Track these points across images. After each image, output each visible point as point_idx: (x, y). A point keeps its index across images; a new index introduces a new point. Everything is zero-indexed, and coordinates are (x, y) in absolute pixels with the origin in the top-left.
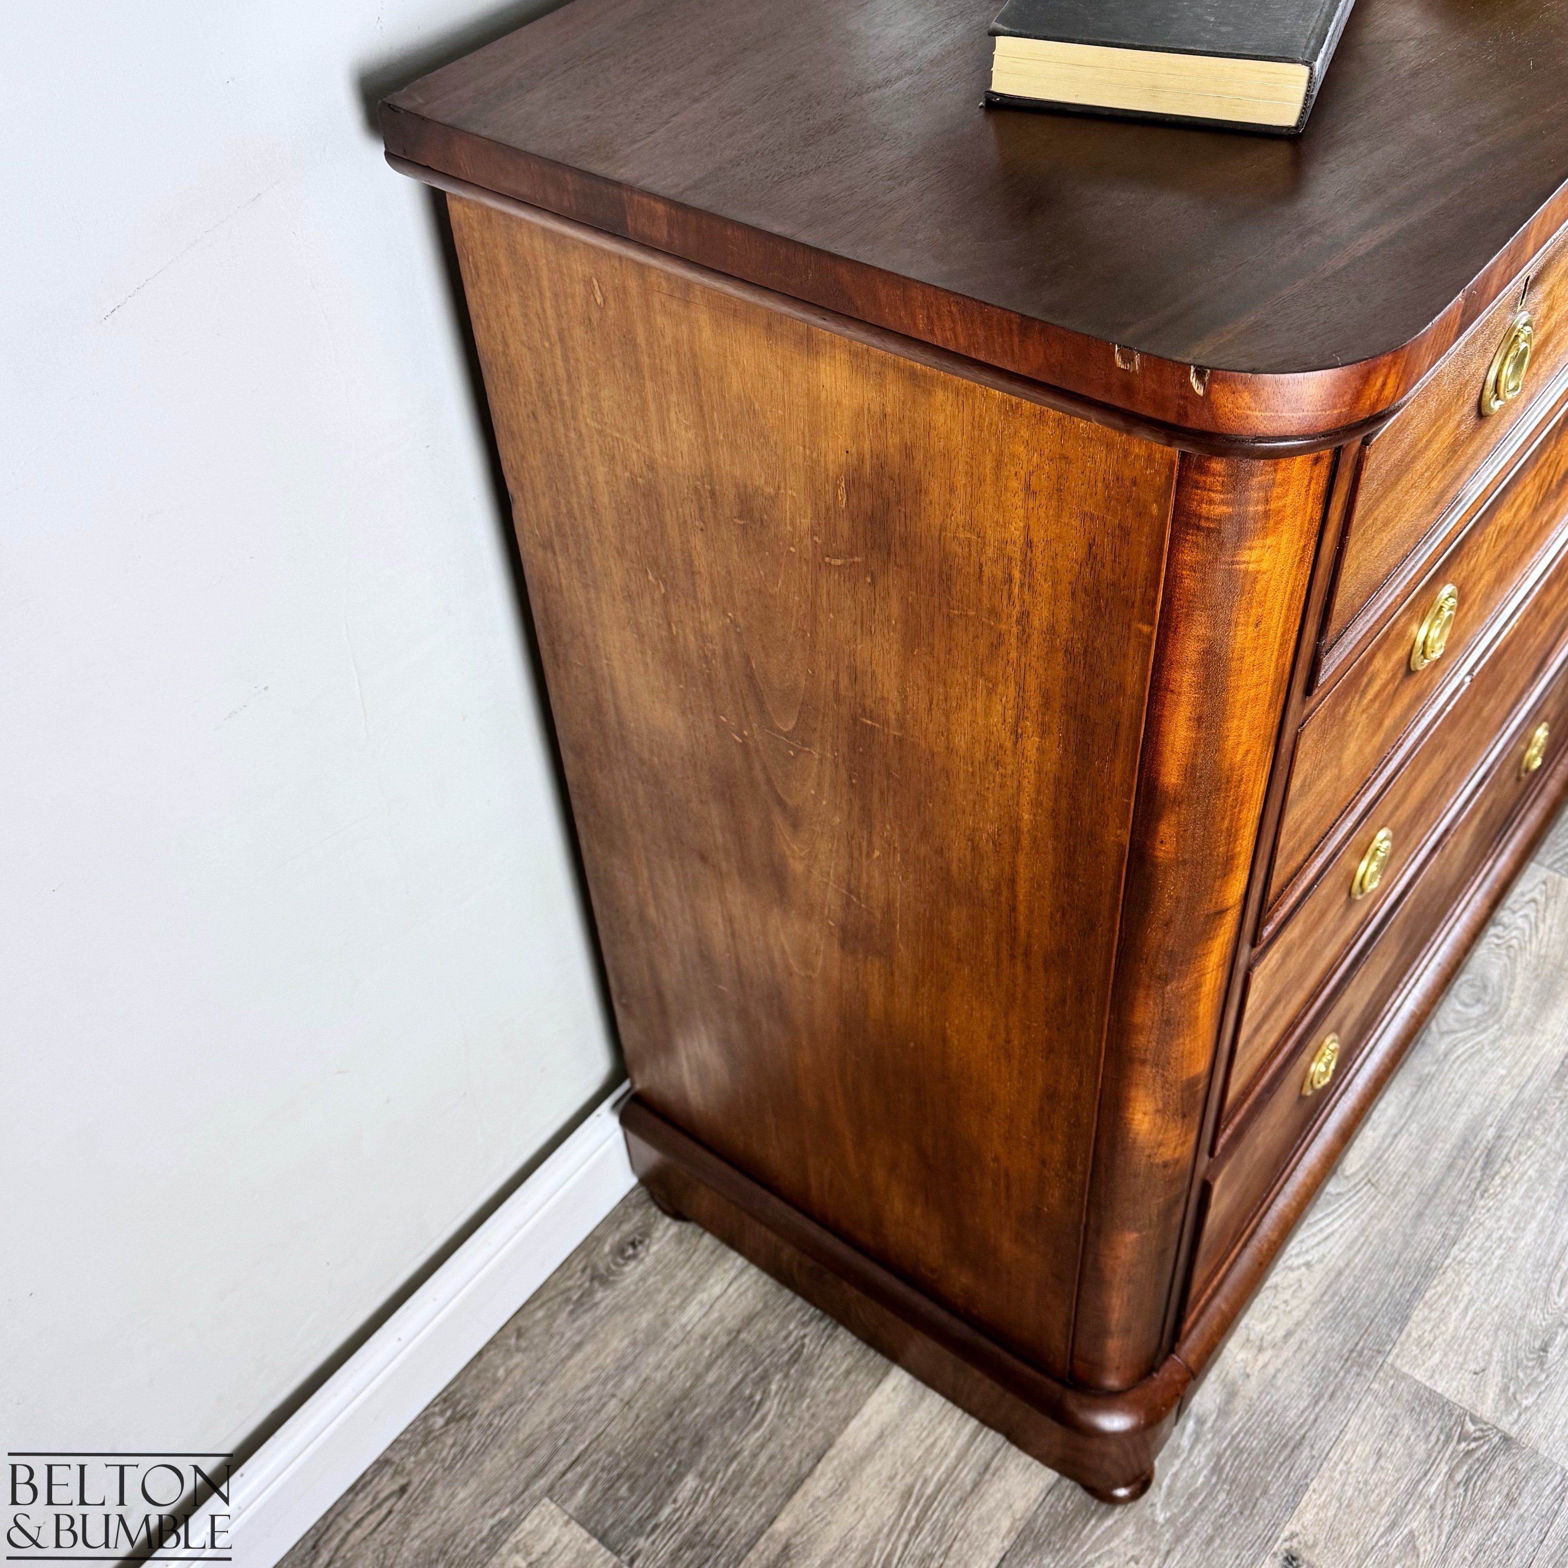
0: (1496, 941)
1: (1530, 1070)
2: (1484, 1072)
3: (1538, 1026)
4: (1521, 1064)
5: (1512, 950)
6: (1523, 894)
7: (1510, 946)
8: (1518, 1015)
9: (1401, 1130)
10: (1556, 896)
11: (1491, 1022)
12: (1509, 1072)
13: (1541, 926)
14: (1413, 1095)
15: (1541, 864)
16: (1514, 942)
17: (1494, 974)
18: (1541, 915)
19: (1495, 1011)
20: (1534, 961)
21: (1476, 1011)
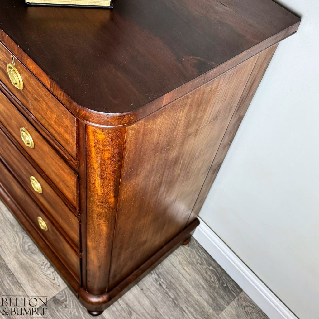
0: (45, 263)
1: (5, 250)
2: (9, 240)
3: (15, 259)
4: (7, 249)
5: (41, 265)
6: (57, 278)
7: (42, 265)
8: (21, 256)
9: (3, 216)
10: (53, 286)
11: (22, 249)
12: (6, 246)
13: (45, 277)
14: (10, 222)
15: (66, 288)
16: (43, 267)
17: (35, 257)
18: (49, 279)
19: (24, 251)
20: (35, 269)
21: (26, 247)
